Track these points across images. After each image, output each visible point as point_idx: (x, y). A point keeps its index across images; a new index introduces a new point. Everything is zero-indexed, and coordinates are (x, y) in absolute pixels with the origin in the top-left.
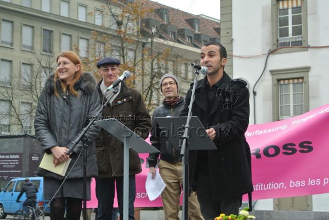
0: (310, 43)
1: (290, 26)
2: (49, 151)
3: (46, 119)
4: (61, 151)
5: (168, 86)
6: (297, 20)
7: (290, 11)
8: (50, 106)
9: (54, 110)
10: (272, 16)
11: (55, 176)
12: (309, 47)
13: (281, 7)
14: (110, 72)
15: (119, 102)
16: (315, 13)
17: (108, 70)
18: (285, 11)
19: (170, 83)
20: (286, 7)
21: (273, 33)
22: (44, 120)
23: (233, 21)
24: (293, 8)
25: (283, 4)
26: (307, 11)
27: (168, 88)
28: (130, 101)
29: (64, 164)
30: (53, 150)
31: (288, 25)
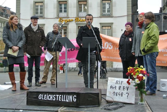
0: (45, 17)
1: (39, 11)
2: (11, 48)
3: (8, 37)
4: (16, 48)
5: (55, 27)
6: (41, 9)
7: (39, 6)
8: (9, 33)
9: (10, 34)
10: (33, 7)
11: (13, 56)
12: (45, 18)
13: (36, 5)
14: (36, 21)
15: (38, 31)
16: (47, 8)
17: (35, 20)
18: (38, 6)
19: (56, 26)
20: (38, 5)
21: (34, 13)
22: (7, 37)
23: (21, 8)
24: (40, 6)
25: (37, 4)
26: (44, 7)
27: (55, 28)
28: (41, 32)
29: (17, 52)
30: (13, 48)
31: (38, 10)
